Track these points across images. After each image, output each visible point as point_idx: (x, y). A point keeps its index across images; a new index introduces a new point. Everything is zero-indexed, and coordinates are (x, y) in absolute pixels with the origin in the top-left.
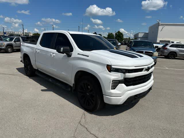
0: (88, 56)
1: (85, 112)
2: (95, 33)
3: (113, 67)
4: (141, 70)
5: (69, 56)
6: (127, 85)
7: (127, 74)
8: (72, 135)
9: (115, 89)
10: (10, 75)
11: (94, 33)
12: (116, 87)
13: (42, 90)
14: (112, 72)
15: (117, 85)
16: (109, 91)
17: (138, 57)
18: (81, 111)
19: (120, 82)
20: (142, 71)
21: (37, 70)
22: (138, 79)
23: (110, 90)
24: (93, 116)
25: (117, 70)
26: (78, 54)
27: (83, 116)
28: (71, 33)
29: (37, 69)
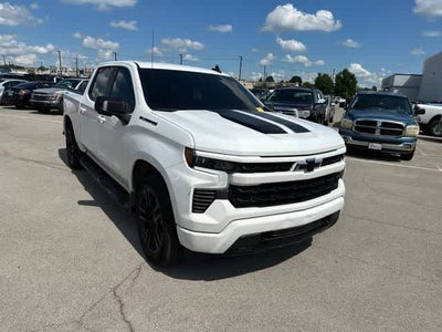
1: (146, 264)
4: (285, 167)
7: (237, 175)
9: (203, 211)
10: (37, 162)
11: (213, 69)
12: (207, 207)
13: (81, 203)
14: (196, 167)
15: (210, 203)
16: (186, 217)
19: (217, 194)
20: (288, 170)
22: (274, 189)
26: (141, 118)
27: (133, 273)
29: (84, 151)
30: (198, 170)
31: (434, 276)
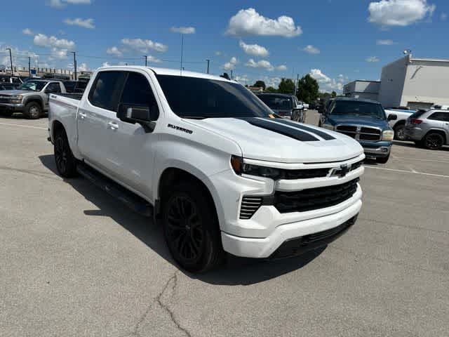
0: (191, 132)
1: (180, 272)
2: (225, 76)
3: (247, 161)
4: (322, 173)
5: (149, 129)
6: (282, 210)
7: (283, 181)
8: (132, 329)
9: (249, 217)
10: (20, 170)
11: (221, 76)
12: (253, 213)
13: (87, 213)
14: (243, 175)
15: (257, 209)
16: (233, 223)
17: (317, 140)
18: (170, 269)
19: (264, 200)
20: (325, 176)
21: (81, 163)
22: (312, 194)
23: (236, 219)
24: (198, 282)
25: (258, 171)
26: (169, 125)
27: (171, 282)
28: (158, 73)
29: (80, 158)
30: (245, 178)
31: (442, 269)
